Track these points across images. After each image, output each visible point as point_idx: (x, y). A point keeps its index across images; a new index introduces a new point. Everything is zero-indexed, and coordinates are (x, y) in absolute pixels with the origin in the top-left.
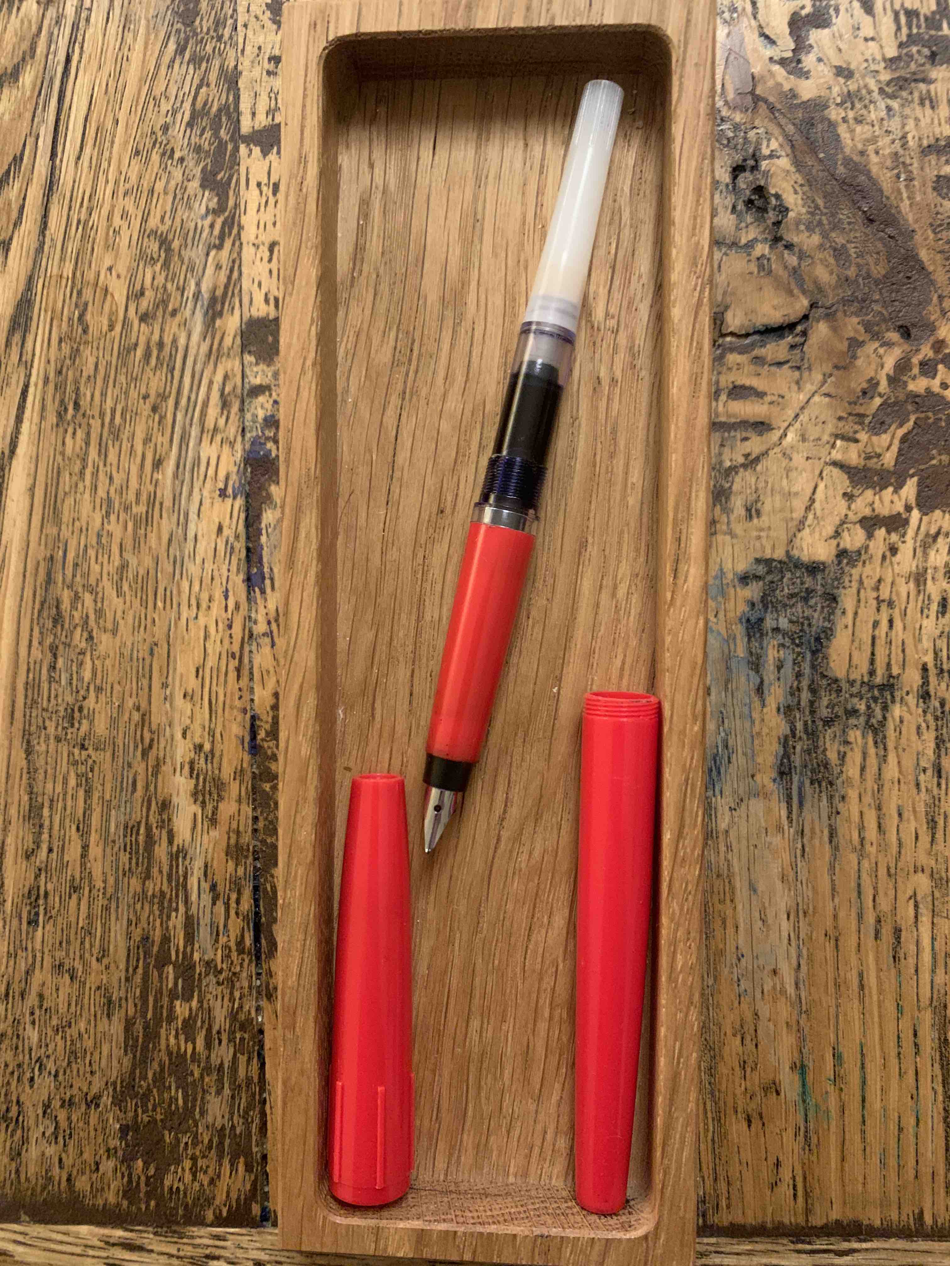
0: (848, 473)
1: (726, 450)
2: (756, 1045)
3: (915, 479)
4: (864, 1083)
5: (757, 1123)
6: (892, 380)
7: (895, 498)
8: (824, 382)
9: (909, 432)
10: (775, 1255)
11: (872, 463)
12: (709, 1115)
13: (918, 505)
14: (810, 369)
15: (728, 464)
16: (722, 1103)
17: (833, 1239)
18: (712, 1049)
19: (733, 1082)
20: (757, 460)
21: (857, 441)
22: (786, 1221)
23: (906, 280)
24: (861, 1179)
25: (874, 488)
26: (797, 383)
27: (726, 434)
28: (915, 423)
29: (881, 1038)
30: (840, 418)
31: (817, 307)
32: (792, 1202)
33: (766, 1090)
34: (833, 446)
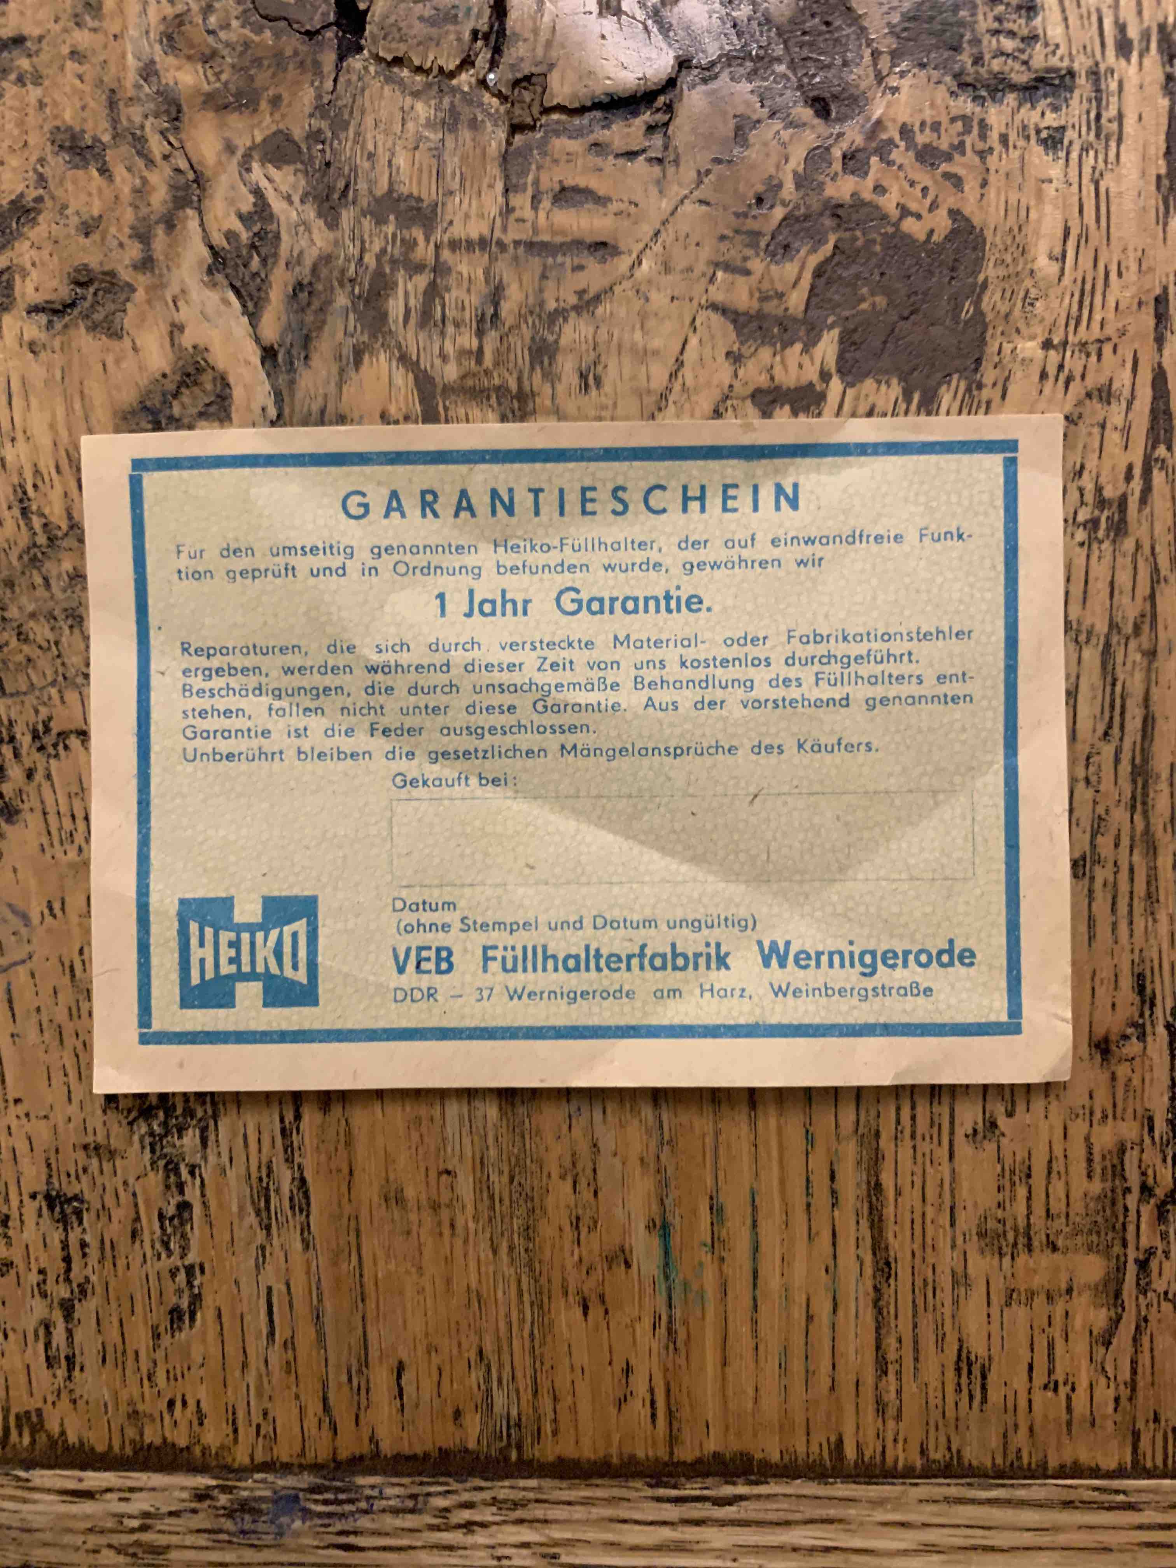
0: (734, 322)
1: (550, 284)
2: (596, 1193)
3: (835, 333)
4: (756, 1249)
5: (595, 1311)
6: (800, 182)
7: (806, 360)
8: (700, 182)
9: (827, 261)
10: (626, 1504)
11: (772, 307)
12: (526, 1297)
13: (839, 371)
14: (676, 162)
15: (551, 305)
16: (543, 1281)
17: (709, 1481)
18: (529, 1198)
19: (562, 1248)
20: (597, 299)
21: (747, 273)
22: (641, 1454)
23: (824, 28)
24: (751, 1392)
25: (774, 345)
26: (658, 182)
27: (550, 260)
28: (836, 247)
29: (782, 1182)
30: (723, 238)
31: (689, 67)
32: (650, 1426)
33: (610, 1261)
34: (712, 279)
